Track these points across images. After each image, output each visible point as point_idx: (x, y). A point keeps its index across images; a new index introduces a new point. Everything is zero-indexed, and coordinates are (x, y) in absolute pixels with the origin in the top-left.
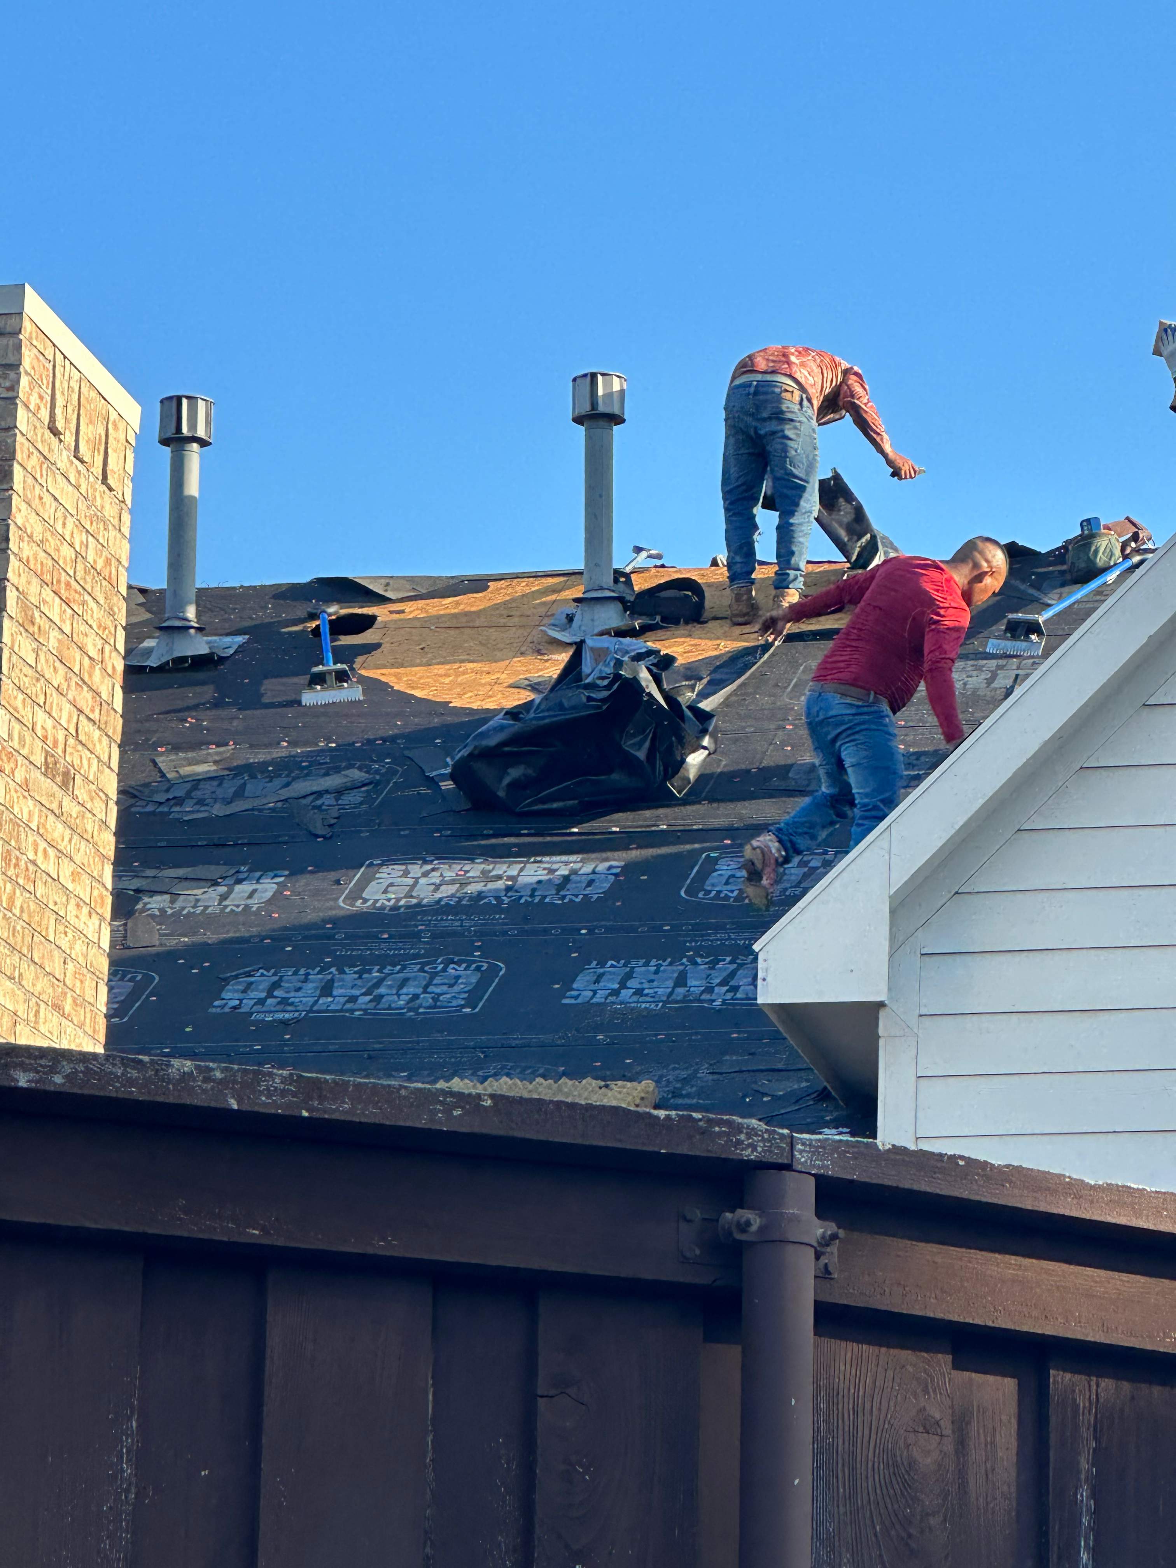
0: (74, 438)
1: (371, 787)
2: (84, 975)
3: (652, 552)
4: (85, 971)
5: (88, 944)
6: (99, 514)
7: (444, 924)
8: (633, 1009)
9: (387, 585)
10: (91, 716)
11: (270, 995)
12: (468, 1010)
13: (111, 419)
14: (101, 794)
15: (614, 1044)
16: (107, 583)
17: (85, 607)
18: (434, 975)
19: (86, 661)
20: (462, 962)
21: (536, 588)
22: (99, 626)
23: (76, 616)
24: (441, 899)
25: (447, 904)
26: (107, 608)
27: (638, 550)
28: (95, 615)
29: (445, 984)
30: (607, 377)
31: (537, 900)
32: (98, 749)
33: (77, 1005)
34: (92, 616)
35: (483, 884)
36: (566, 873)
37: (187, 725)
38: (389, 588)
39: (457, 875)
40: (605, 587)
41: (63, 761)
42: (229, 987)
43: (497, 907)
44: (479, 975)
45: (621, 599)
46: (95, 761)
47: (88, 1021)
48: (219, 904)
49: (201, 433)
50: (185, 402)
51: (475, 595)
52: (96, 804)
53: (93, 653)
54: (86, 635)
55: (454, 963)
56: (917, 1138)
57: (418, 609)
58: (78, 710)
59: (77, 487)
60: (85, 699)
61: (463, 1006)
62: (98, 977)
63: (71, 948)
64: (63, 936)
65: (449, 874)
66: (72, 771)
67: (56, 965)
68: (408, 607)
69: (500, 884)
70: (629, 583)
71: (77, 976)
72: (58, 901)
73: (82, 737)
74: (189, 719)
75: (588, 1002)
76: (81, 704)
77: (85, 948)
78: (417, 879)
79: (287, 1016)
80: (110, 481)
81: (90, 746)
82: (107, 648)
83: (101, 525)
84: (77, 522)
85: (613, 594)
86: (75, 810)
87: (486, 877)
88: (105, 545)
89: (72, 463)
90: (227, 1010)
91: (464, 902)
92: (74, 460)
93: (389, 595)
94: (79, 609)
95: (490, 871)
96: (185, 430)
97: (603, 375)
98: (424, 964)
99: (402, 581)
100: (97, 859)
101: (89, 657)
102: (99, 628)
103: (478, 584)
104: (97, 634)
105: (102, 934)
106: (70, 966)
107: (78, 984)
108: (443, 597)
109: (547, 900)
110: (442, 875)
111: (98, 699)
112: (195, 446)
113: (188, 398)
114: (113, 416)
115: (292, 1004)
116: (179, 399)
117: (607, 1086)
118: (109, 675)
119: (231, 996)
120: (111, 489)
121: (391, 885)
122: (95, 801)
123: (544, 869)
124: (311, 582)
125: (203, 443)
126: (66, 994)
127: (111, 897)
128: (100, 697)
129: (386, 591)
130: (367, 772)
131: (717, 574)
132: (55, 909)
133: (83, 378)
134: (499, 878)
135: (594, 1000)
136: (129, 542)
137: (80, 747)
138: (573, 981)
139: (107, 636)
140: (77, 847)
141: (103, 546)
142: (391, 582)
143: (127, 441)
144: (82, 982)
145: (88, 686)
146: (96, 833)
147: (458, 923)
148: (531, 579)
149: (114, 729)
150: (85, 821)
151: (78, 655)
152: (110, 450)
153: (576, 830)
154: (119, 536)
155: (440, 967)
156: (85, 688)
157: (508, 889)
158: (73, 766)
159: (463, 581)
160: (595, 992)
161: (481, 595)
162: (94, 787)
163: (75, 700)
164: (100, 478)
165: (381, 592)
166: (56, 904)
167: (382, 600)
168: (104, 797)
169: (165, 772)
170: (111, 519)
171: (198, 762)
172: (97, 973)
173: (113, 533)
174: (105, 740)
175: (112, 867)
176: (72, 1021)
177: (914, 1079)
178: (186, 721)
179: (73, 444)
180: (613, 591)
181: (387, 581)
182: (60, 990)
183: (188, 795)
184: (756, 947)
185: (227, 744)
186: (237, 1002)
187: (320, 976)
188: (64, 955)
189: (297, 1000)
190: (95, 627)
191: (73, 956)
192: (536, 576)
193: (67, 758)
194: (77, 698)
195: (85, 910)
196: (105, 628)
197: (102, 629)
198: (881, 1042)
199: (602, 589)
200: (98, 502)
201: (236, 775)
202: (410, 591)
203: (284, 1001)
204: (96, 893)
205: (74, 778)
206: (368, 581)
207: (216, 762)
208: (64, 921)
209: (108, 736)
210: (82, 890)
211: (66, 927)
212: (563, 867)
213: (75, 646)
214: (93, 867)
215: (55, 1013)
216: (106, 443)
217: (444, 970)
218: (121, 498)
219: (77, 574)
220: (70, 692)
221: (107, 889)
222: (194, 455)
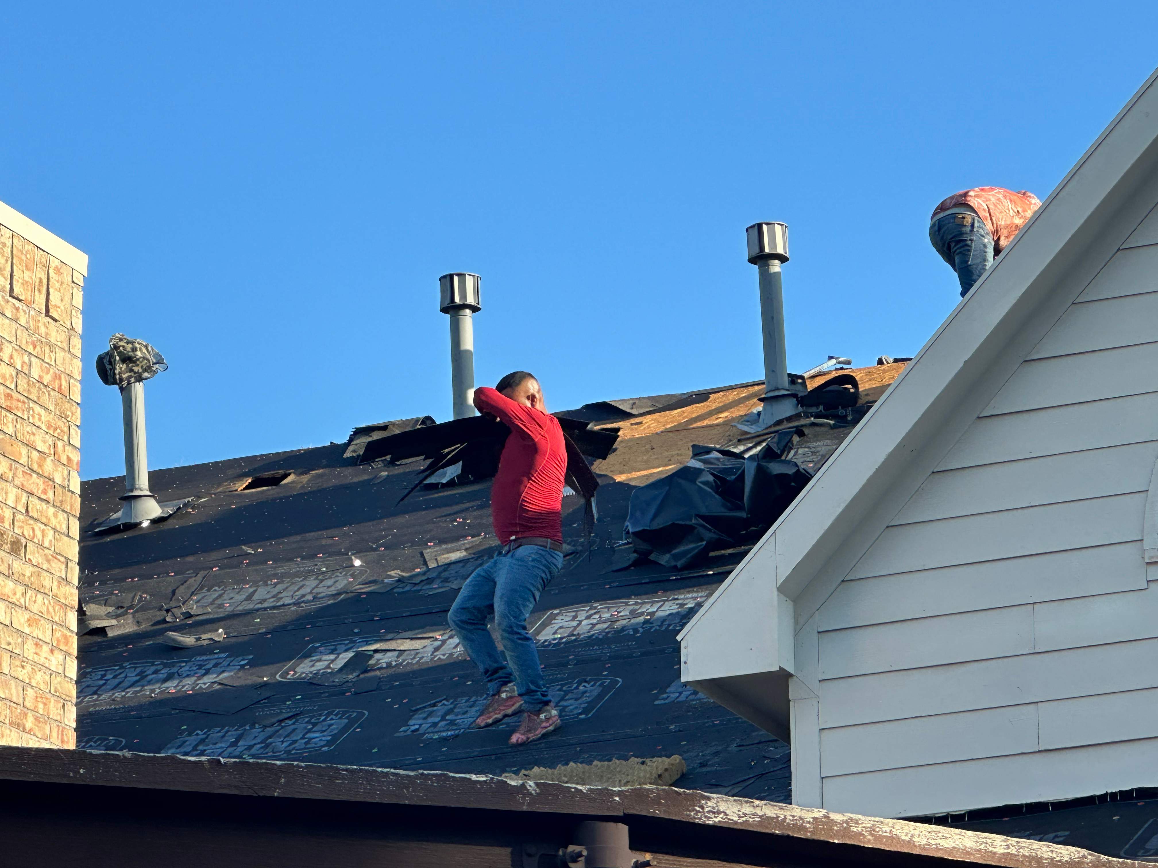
0: (9, 281)
1: (573, 555)
2: (46, 698)
3: (840, 360)
4: (49, 696)
5: (51, 675)
6: (44, 340)
7: (589, 653)
8: (704, 703)
9: (634, 404)
10: (44, 497)
11: (443, 718)
12: (583, 716)
13: (53, 265)
14: (59, 557)
15: (680, 731)
16: (57, 394)
17: (31, 412)
18: (566, 693)
19: (35, 455)
20: (592, 680)
21: (744, 395)
22: (49, 426)
23: (19, 420)
24: (593, 635)
25: (597, 638)
26: (58, 413)
27: (831, 358)
28: (43, 418)
29: (572, 699)
30: (771, 226)
31: (664, 628)
32: (54, 522)
33: (39, 722)
34: (40, 420)
35: (628, 620)
36: (693, 605)
37: (456, 524)
38: (634, 406)
39: (612, 615)
40: (780, 387)
41: (11, 533)
42: (416, 716)
43: (632, 637)
44: (601, 688)
45: (794, 396)
46: (51, 533)
47: (54, 734)
48: (431, 655)
49: (470, 300)
50: (456, 278)
51: (698, 405)
52: (53, 565)
53: (41, 447)
54: (34, 434)
55: (586, 682)
56: (822, 778)
57: (652, 420)
58: (28, 492)
59: (16, 320)
60: (36, 484)
61: (581, 714)
62: (64, 700)
63: (30, 679)
64: (20, 669)
65: (606, 615)
66: (23, 541)
67: (14, 691)
68: (647, 420)
69: (641, 619)
70: (804, 384)
71: (39, 699)
72: (12, 642)
73: (33, 513)
74: (458, 520)
75: (674, 701)
76: (30, 487)
77: (47, 678)
78: (581, 621)
79: (449, 733)
80: (53, 313)
81: (44, 520)
82: (60, 444)
83: (47, 349)
84: (17, 348)
85: (788, 393)
86: (28, 571)
87: (634, 614)
88: (53, 363)
89: (8, 301)
90: (409, 733)
91: (610, 635)
92: (11, 299)
93: (634, 412)
94: (23, 414)
95: (638, 610)
96: (457, 300)
97: (767, 224)
98: (563, 685)
99: (645, 401)
100: (57, 608)
101: (39, 451)
102: (48, 428)
103: (702, 397)
104: (47, 433)
105: (67, 666)
106: (30, 692)
107: (41, 706)
108: (673, 409)
109: (671, 628)
110: (600, 617)
111: (51, 483)
112: (468, 311)
113: (458, 275)
114: (54, 263)
115: (456, 725)
116: (451, 277)
117: (643, 763)
118: (64, 465)
119: (414, 723)
120: (56, 321)
121: (561, 627)
122: (51, 562)
123: (677, 604)
124: (582, 408)
125: (475, 309)
126: (26, 714)
127: (76, 637)
128: (53, 481)
129: (632, 408)
130: (574, 546)
131: (879, 370)
132: (10, 648)
133: (14, 235)
134: (642, 614)
135: (680, 699)
136: (81, 361)
137: (31, 522)
138: (669, 686)
139: (59, 434)
140: (34, 599)
141: (50, 365)
142: (637, 402)
143: (73, 282)
144: (45, 704)
145: (38, 474)
146: (55, 587)
147: (599, 652)
148: (742, 389)
149: (72, 506)
150: (42, 579)
151: (24, 451)
152: (51, 290)
153: (711, 573)
154: (68, 356)
155: (575, 686)
156: (35, 476)
157: (646, 622)
158: (24, 537)
159: (692, 396)
160: (681, 693)
161: (702, 404)
162: (51, 552)
163: (23, 485)
164: (44, 311)
165: (628, 410)
166: (9, 644)
167: (625, 415)
168: (63, 560)
169: (427, 560)
170: (59, 344)
171: (453, 551)
172: (64, 697)
173: (60, 354)
174: (61, 516)
175: (76, 614)
176: (34, 735)
177: (818, 730)
178: (456, 521)
179: (8, 287)
180: (788, 390)
181: (634, 401)
182: (19, 711)
183: (438, 577)
184: (679, 638)
185: (479, 535)
186: (417, 727)
187: (485, 701)
188: (23, 683)
189: (460, 721)
190: (44, 428)
191: (34, 684)
192: (746, 386)
193: (16, 531)
194: (25, 483)
195: (46, 648)
196: (56, 429)
197: (52, 429)
198: (791, 704)
199: (778, 389)
200: (43, 330)
201: (479, 557)
202: (650, 407)
203: (452, 723)
204: (58, 635)
205: (26, 547)
206: (620, 402)
207: (466, 550)
208: (20, 657)
209: (66, 512)
210: (44, 632)
211: (24, 662)
212: (692, 602)
213: (20, 444)
214: (53, 614)
215: (12, 728)
216: (48, 285)
217: (577, 688)
218: (69, 327)
219: (19, 387)
220: (16, 479)
221: (72, 631)
222: (467, 318)
